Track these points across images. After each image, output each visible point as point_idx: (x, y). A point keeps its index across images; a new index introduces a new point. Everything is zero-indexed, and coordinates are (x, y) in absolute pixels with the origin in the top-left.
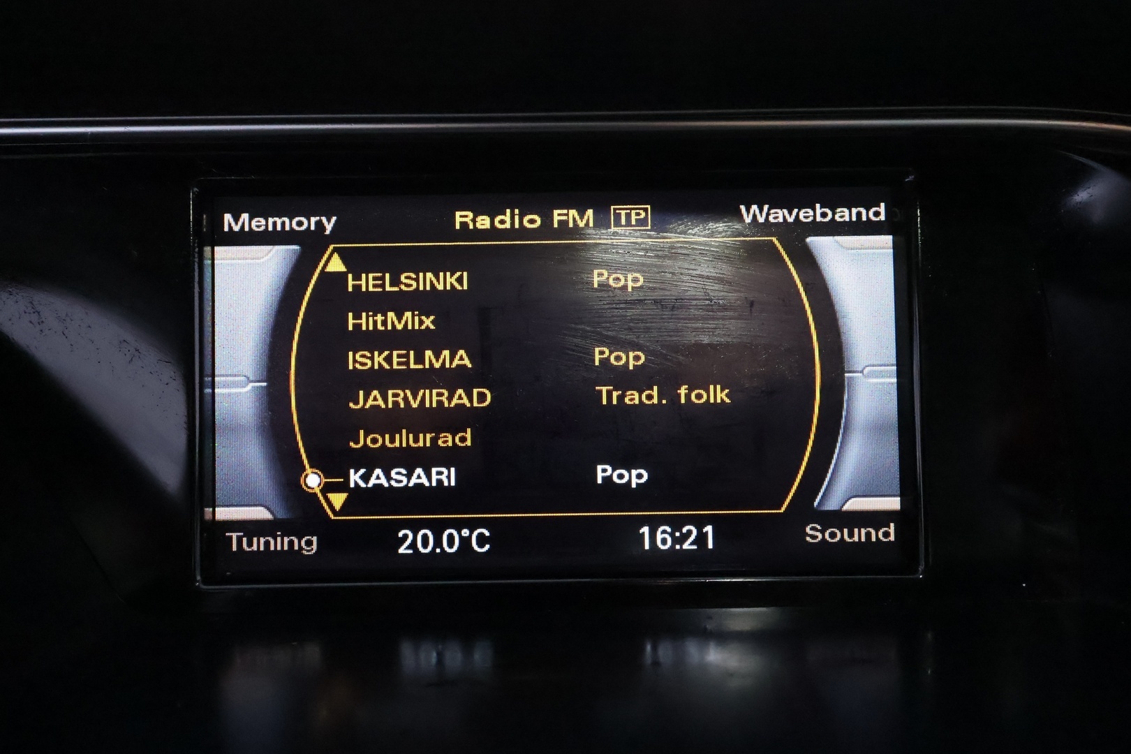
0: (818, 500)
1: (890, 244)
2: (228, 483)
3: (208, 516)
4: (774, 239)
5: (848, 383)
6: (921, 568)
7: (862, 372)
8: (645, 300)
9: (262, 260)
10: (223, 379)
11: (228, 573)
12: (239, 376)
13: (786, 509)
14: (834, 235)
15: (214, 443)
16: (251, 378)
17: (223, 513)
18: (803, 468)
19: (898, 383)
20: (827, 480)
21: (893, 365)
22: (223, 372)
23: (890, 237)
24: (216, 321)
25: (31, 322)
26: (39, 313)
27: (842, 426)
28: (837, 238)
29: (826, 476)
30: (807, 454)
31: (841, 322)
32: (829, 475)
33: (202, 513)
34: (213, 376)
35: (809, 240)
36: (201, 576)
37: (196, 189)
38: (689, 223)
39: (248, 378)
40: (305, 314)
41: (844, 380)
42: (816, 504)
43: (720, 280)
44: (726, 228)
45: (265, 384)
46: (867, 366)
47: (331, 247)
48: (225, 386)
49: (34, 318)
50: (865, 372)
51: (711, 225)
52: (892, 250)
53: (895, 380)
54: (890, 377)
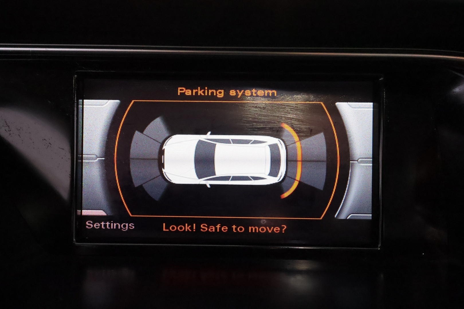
0: (336, 215)
1: (372, 106)
2: (88, 200)
3: (79, 213)
4: (322, 103)
5: (351, 166)
6: (379, 245)
7: (357, 161)
8: (266, 127)
9: (103, 106)
10: (86, 156)
11: (87, 238)
12: (93, 155)
13: (323, 218)
14: (347, 102)
15: (82, 183)
16: (98, 156)
17: (85, 212)
18: (330, 201)
19: (373, 166)
20: (341, 206)
21: (371, 158)
22: (86, 153)
23: (372, 104)
24: (84, 131)
25: (5, 130)
26: (9, 126)
27: (348, 184)
28: (349, 103)
29: (340, 205)
30: (333, 195)
31: (349, 139)
32: (342, 204)
33: (76, 212)
34: (82, 154)
35: (337, 104)
36: (75, 239)
37: (76, 76)
38: (286, 95)
39: (97, 156)
40: (121, 130)
41: (349, 164)
42: (335, 216)
43: (298, 120)
44: (301, 98)
45: (104, 159)
46: (360, 158)
47: (133, 101)
48: (87, 159)
49: (7, 128)
50: (359, 161)
51: (295, 96)
52: (372, 109)
53: (371, 165)
54: (369, 163)
